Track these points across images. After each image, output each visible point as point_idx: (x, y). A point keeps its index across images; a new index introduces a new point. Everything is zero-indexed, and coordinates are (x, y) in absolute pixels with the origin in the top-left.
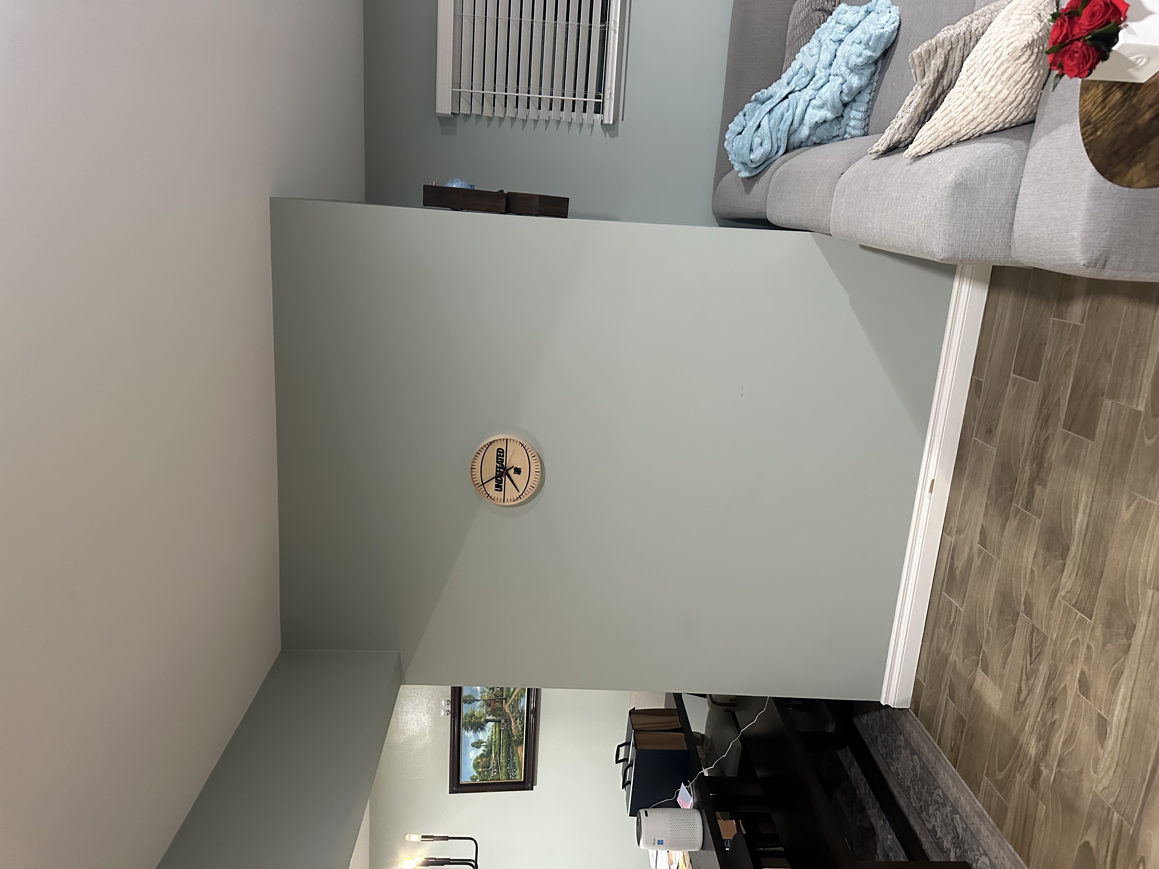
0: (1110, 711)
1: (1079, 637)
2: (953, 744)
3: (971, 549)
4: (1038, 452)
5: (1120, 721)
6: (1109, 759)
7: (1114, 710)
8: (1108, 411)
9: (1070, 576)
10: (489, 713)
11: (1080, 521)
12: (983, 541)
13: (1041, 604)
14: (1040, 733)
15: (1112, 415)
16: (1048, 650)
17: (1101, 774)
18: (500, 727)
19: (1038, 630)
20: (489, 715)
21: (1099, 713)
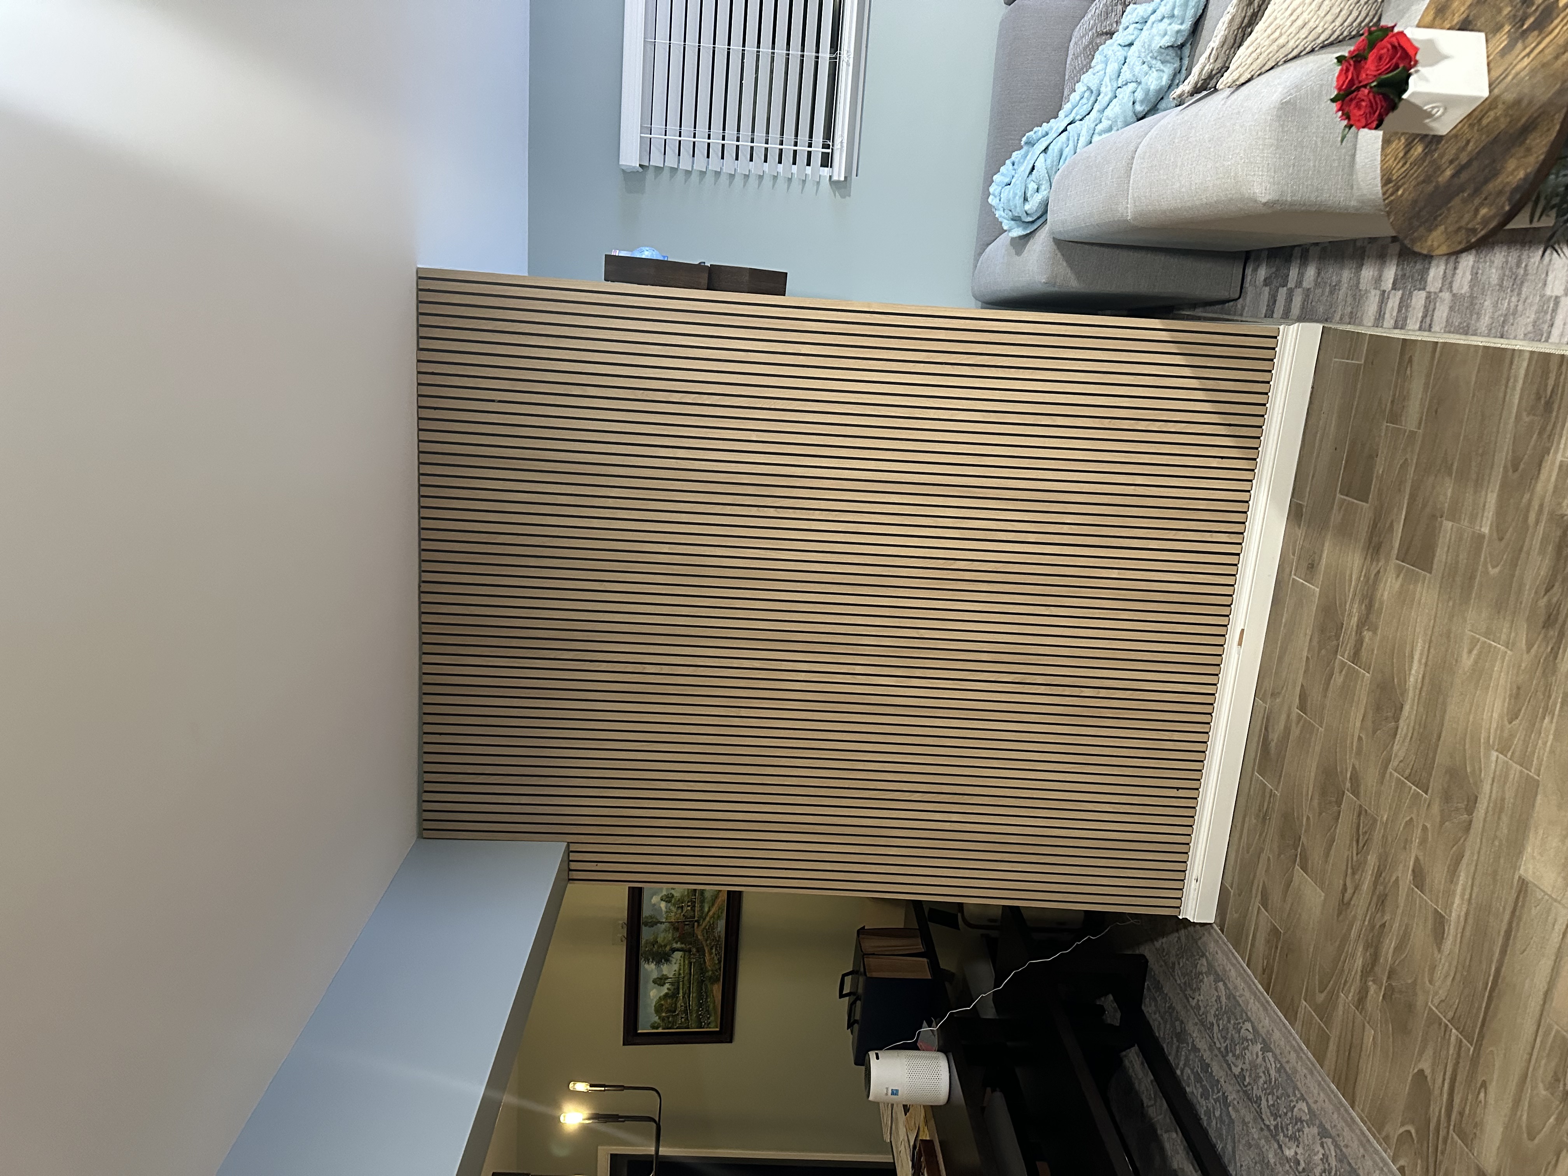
0: (1448, 906)
1: (1413, 816)
2: (1265, 964)
3: (1288, 716)
4: (1368, 590)
5: (1459, 916)
6: (1447, 964)
7: (1453, 903)
8: (1448, 536)
9: (1403, 742)
10: (677, 939)
11: (1415, 673)
12: (1302, 707)
13: (1370, 779)
14: (1367, 940)
15: (1453, 540)
16: (1377, 835)
17: (1437, 984)
18: (689, 958)
19: (1366, 811)
20: (677, 943)
21: (1435, 909)
